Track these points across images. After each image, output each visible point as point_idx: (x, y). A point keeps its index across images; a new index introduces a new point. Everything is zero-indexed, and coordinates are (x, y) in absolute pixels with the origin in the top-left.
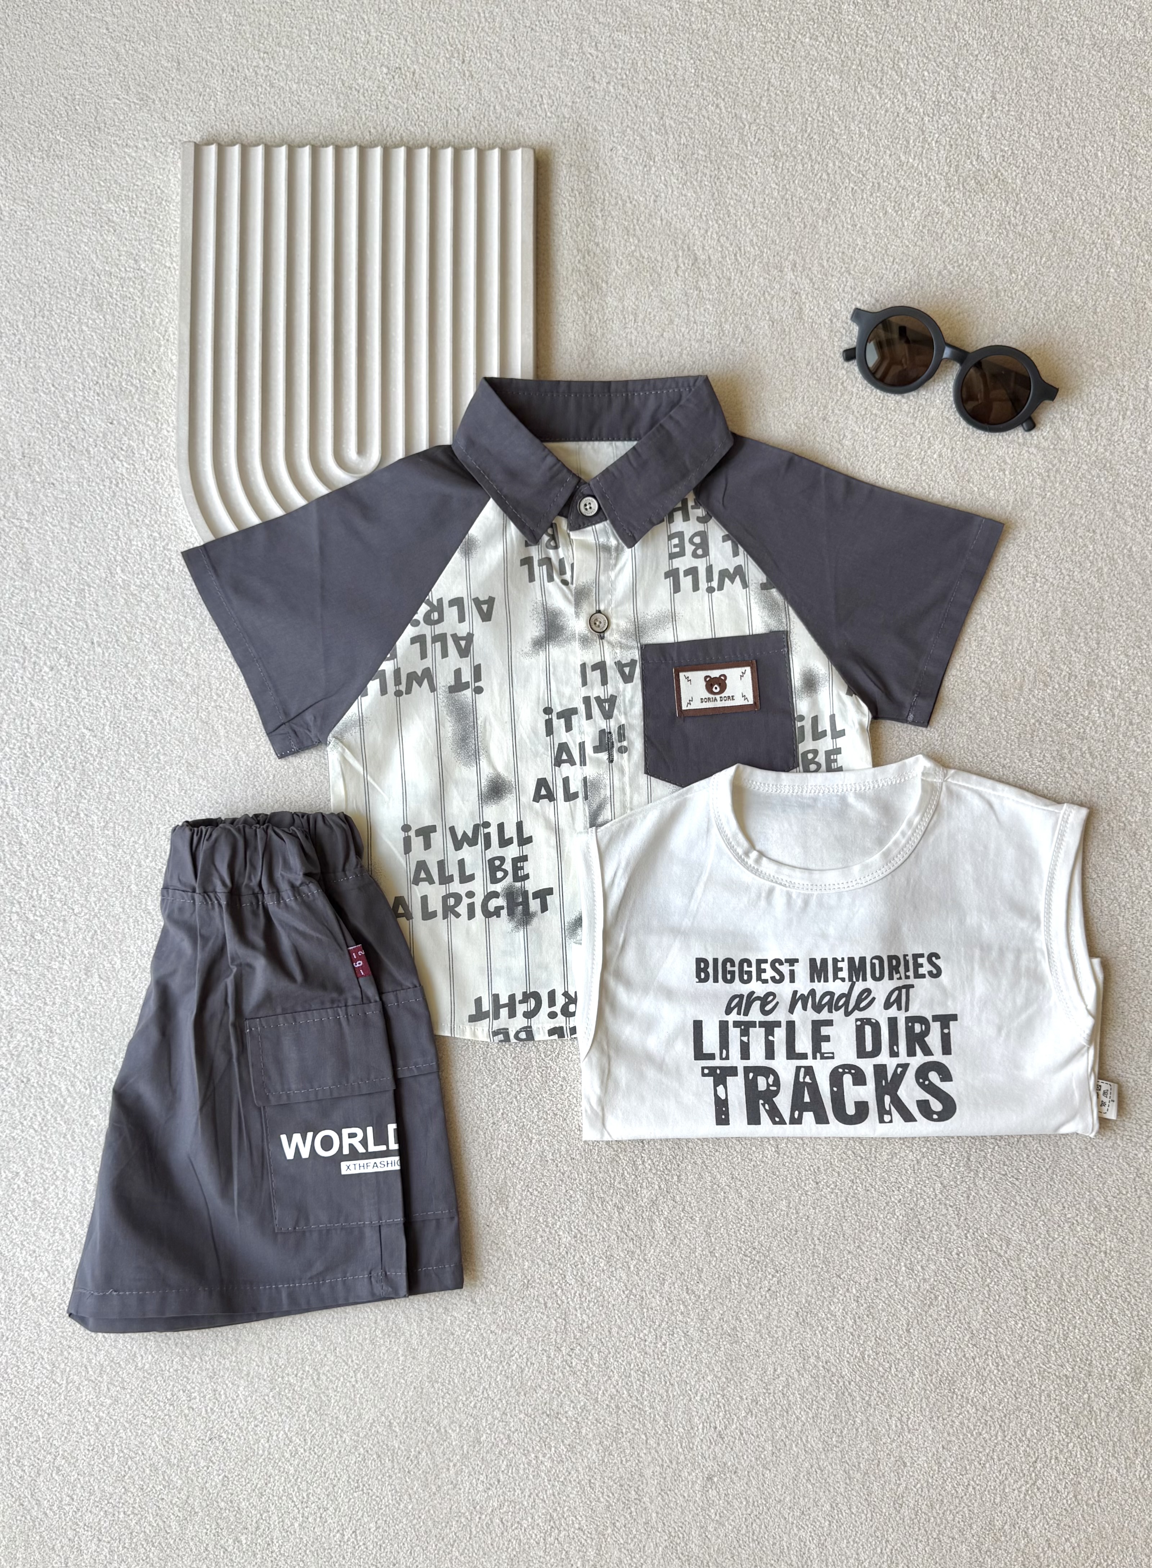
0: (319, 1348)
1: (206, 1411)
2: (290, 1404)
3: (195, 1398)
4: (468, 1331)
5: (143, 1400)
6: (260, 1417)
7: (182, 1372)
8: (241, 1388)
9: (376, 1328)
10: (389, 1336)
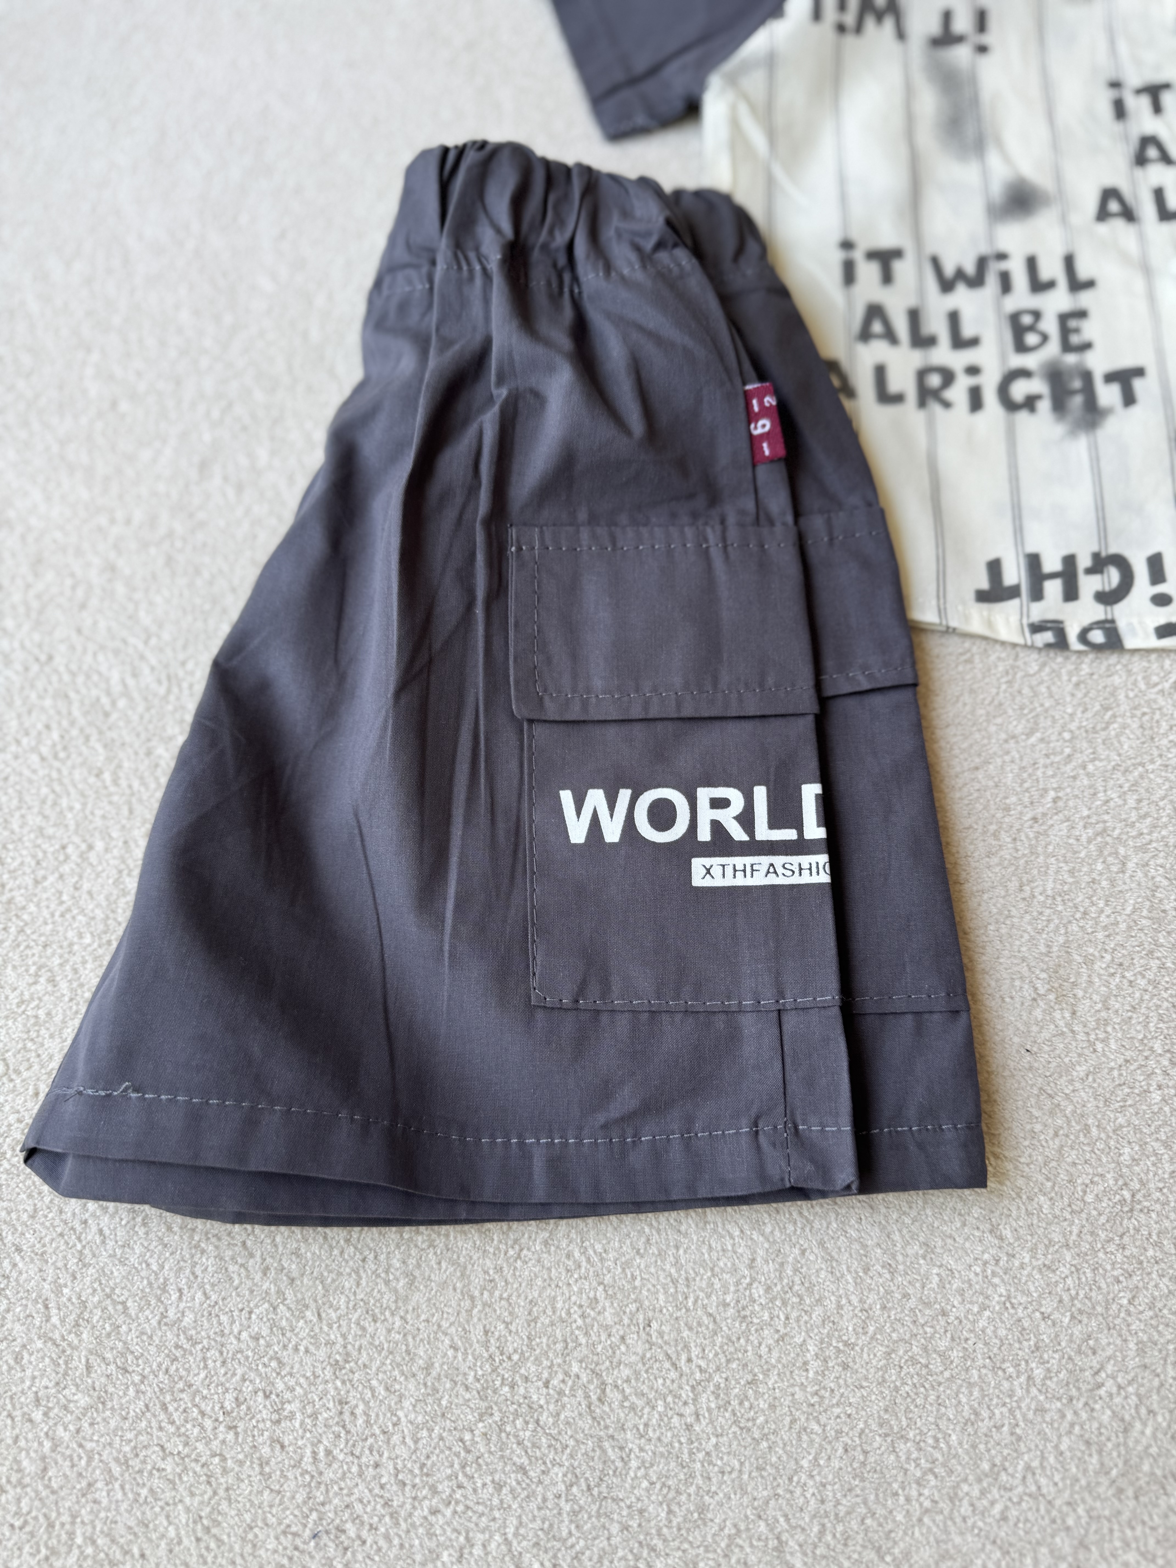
0: (609, 1317)
1: (314, 1453)
2: (525, 1460)
3: (292, 1416)
4: (983, 1308)
5: (164, 1407)
6: (445, 1488)
7: (269, 1345)
8: (407, 1404)
9: (753, 1280)
10: (785, 1303)
